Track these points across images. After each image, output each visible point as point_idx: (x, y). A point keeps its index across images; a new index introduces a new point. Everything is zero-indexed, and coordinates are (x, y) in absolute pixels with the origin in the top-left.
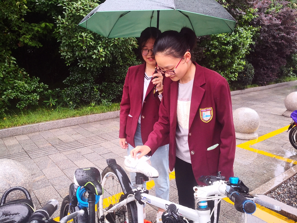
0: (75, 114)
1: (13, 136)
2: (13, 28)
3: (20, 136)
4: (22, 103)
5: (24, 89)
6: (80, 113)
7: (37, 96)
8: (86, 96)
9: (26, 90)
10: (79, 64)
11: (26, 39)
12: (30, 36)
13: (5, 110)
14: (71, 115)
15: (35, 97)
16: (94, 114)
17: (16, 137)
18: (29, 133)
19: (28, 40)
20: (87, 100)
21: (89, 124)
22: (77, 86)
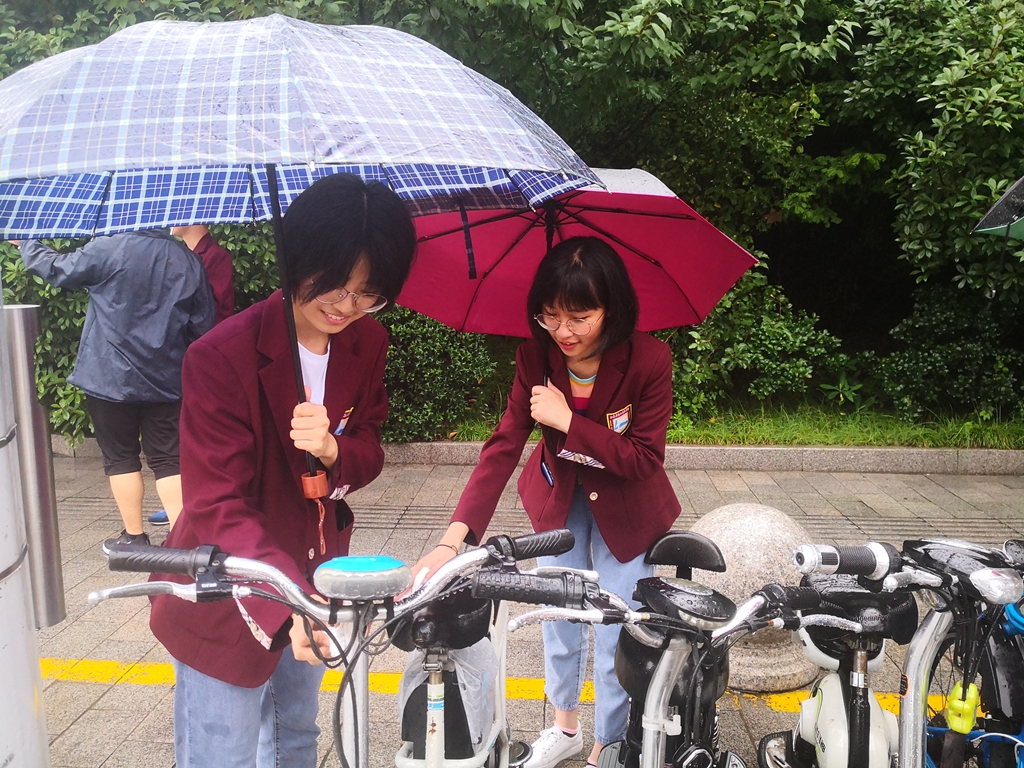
0: (916, 438)
1: (732, 469)
2: (769, 174)
3: (752, 473)
4: (764, 383)
5: (774, 345)
6: (935, 437)
7: (806, 367)
8: (961, 385)
9: (780, 349)
10: (957, 278)
11: (800, 205)
12: (810, 194)
13: (718, 396)
14: (904, 439)
15: (801, 370)
16: (986, 447)
17: (739, 472)
18: (773, 471)
19: (804, 205)
20: (964, 398)
21: (963, 477)
22: (934, 349)
